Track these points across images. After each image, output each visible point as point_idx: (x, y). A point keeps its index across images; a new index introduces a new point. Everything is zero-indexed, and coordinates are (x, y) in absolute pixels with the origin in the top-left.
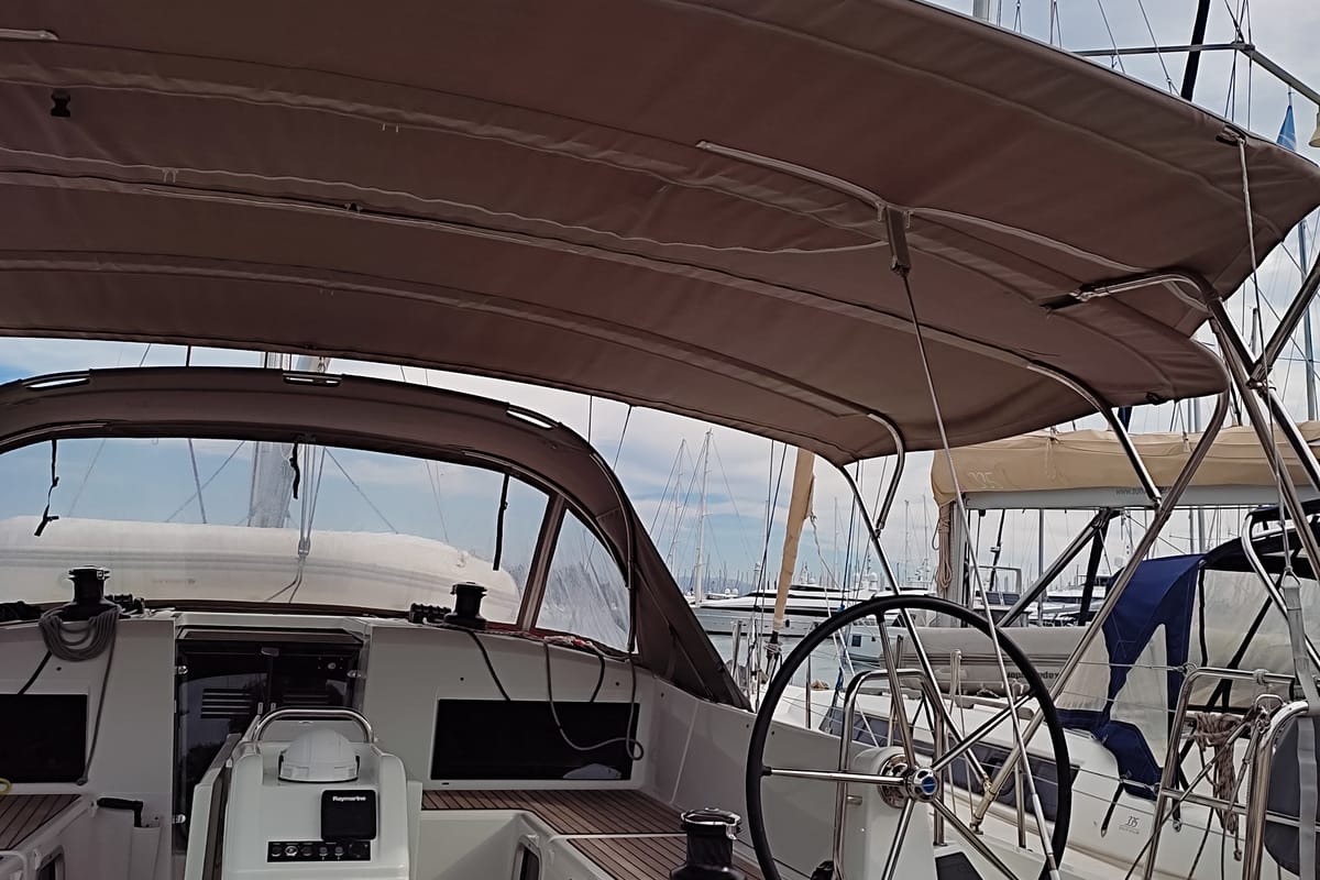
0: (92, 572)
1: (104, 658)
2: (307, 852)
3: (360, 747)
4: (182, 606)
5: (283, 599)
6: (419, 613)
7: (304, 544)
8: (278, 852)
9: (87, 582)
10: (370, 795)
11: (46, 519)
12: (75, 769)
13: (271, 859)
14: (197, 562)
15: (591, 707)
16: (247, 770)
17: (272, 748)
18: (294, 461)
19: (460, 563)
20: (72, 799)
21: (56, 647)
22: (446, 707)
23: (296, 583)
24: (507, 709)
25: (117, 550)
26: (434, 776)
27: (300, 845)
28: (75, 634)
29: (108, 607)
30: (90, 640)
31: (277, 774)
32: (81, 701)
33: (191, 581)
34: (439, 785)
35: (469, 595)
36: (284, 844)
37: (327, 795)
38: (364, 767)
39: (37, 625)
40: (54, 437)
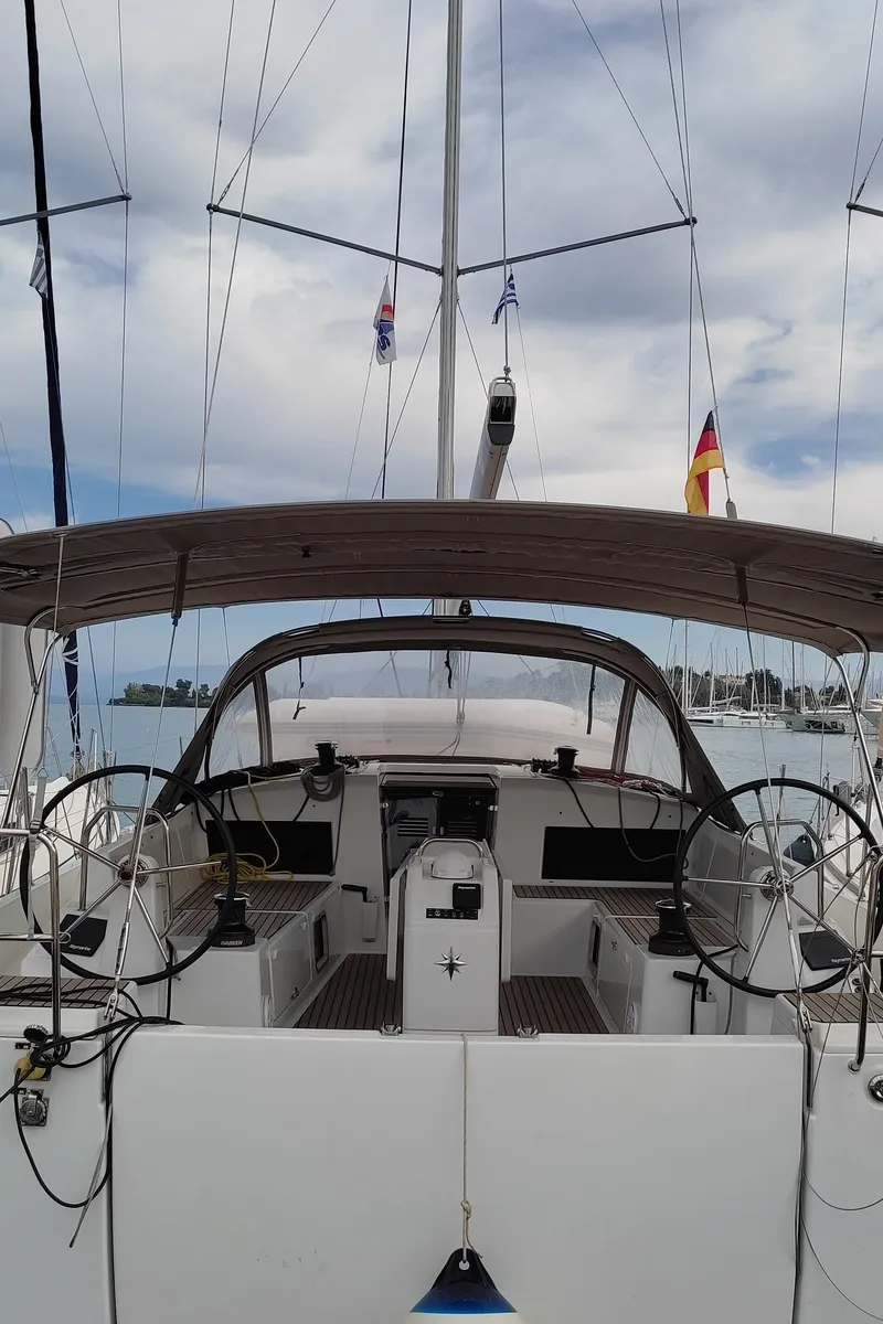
0: (328, 745)
1: (339, 799)
2: (445, 914)
3: (475, 860)
4: (383, 759)
5: (448, 753)
6: (538, 765)
7: (461, 716)
8: (431, 913)
9: (325, 749)
10: (478, 886)
11: (299, 709)
12: (328, 868)
13: (428, 917)
14: (391, 728)
15: (650, 832)
16: (415, 871)
17: (428, 860)
18: (447, 664)
19: (574, 722)
20: (327, 884)
21: (312, 794)
22: (551, 833)
23: (457, 742)
24: (592, 833)
25: (341, 721)
26: (543, 878)
27: (442, 911)
28: (322, 783)
29: (339, 767)
30: (330, 788)
31: (430, 873)
32: (328, 825)
33: (388, 741)
34: (547, 882)
35: (567, 755)
36: (434, 910)
37: (455, 886)
38: (477, 872)
39: (299, 778)
40: (300, 656)
